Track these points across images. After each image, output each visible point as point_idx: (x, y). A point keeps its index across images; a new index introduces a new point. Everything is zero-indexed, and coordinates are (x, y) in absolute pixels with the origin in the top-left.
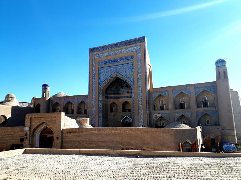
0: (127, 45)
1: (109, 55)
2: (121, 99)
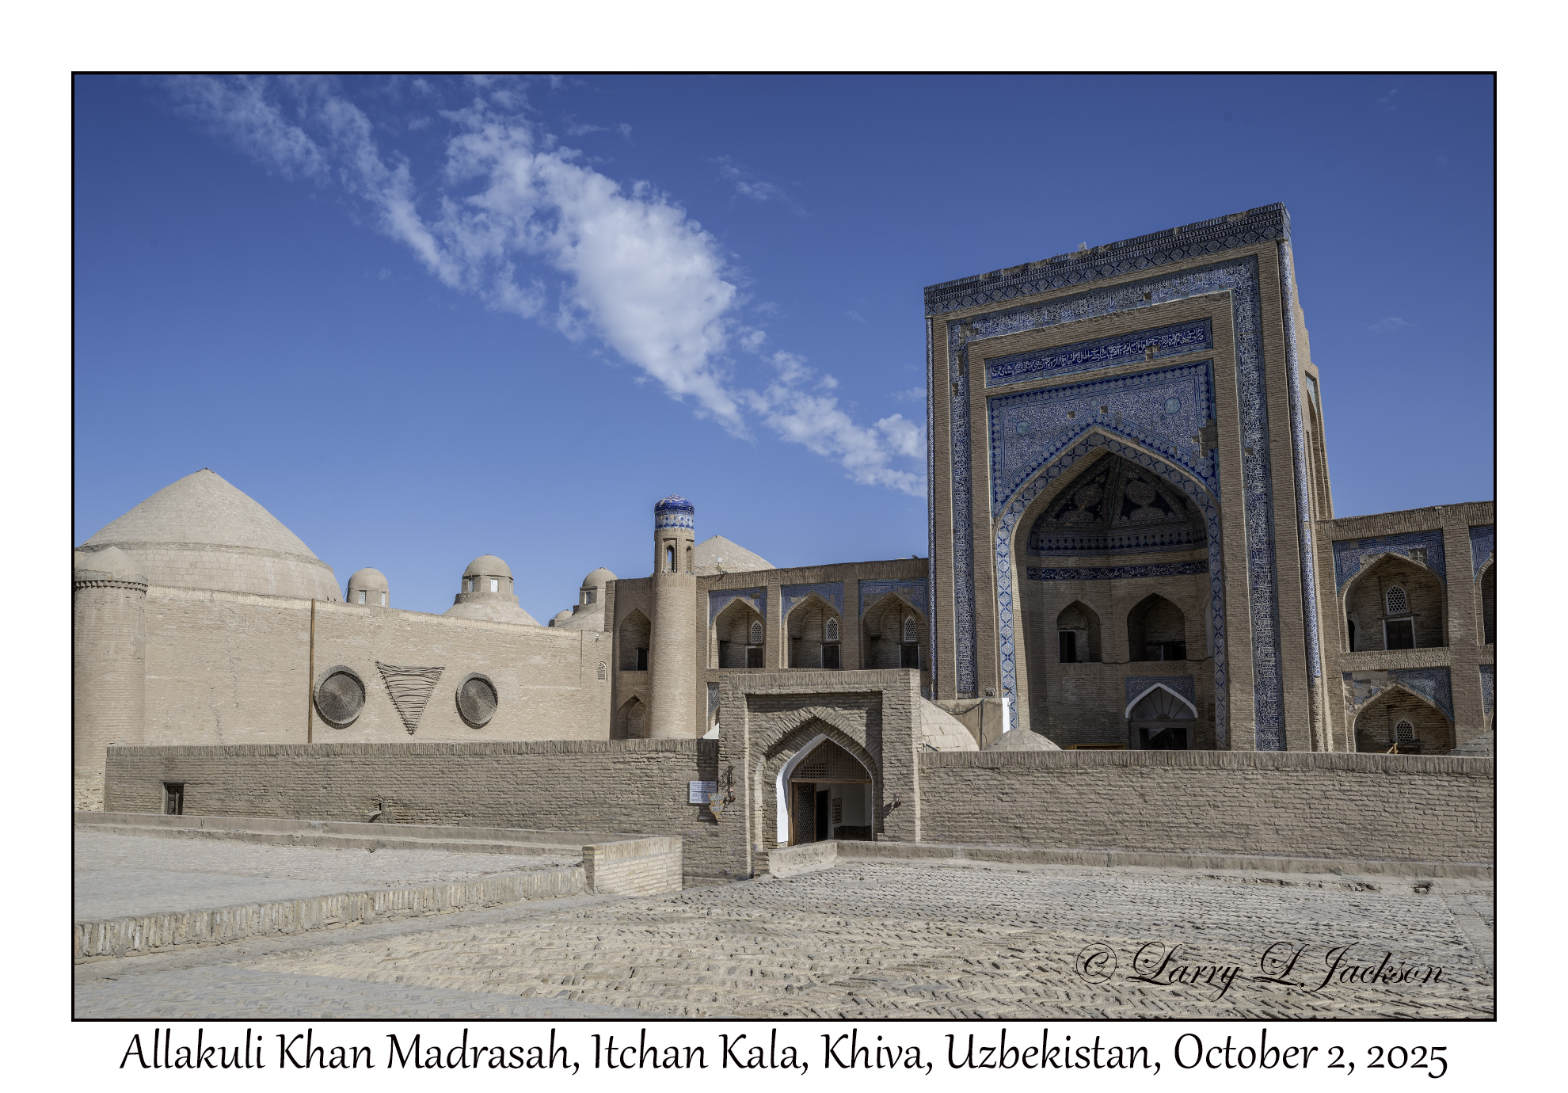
0: (1168, 259)
1: (1055, 322)
2: (1124, 582)
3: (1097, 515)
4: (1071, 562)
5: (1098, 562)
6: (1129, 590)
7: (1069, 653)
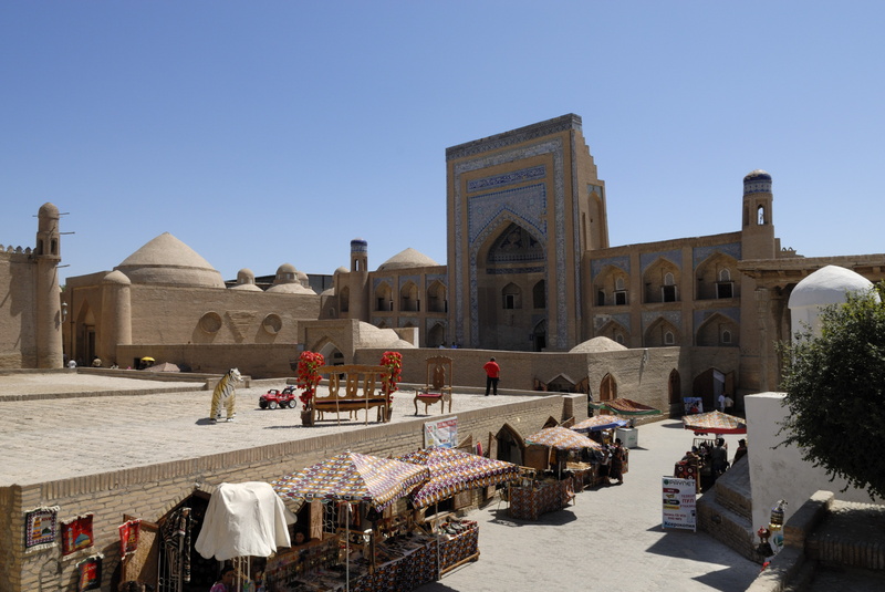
0: (531, 137)
1: (491, 165)
2: (531, 274)
3: (520, 246)
4: (509, 266)
5: (521, 266)
6: (533, 277)
7: (510, 305)
